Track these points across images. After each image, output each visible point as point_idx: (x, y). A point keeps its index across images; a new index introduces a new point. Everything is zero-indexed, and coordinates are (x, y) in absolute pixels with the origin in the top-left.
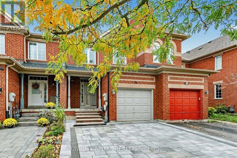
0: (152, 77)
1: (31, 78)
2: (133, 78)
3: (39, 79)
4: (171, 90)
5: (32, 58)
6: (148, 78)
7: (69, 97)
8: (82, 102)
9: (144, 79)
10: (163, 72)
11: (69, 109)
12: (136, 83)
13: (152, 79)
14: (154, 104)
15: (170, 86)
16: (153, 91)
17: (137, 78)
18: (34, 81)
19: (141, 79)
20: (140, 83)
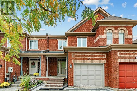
0: (103, 54)
1: (31, 60)
2: (87, 56)
3: (35, 60)
4: (121, 64)
5: (32, 49)
6: (100, 55)
7: (47, 70)
8: (59, 72)
9: (96, 56)
10: (113, 49)
11: (47, 77)
12: (89, 59)
13: (104, 56)
14: (105, 75)
15: (120, 60)
16: (104, 65)
17: (90, 56)
18: (32, 61)
19: (93, 56)
20: (93, 59)
